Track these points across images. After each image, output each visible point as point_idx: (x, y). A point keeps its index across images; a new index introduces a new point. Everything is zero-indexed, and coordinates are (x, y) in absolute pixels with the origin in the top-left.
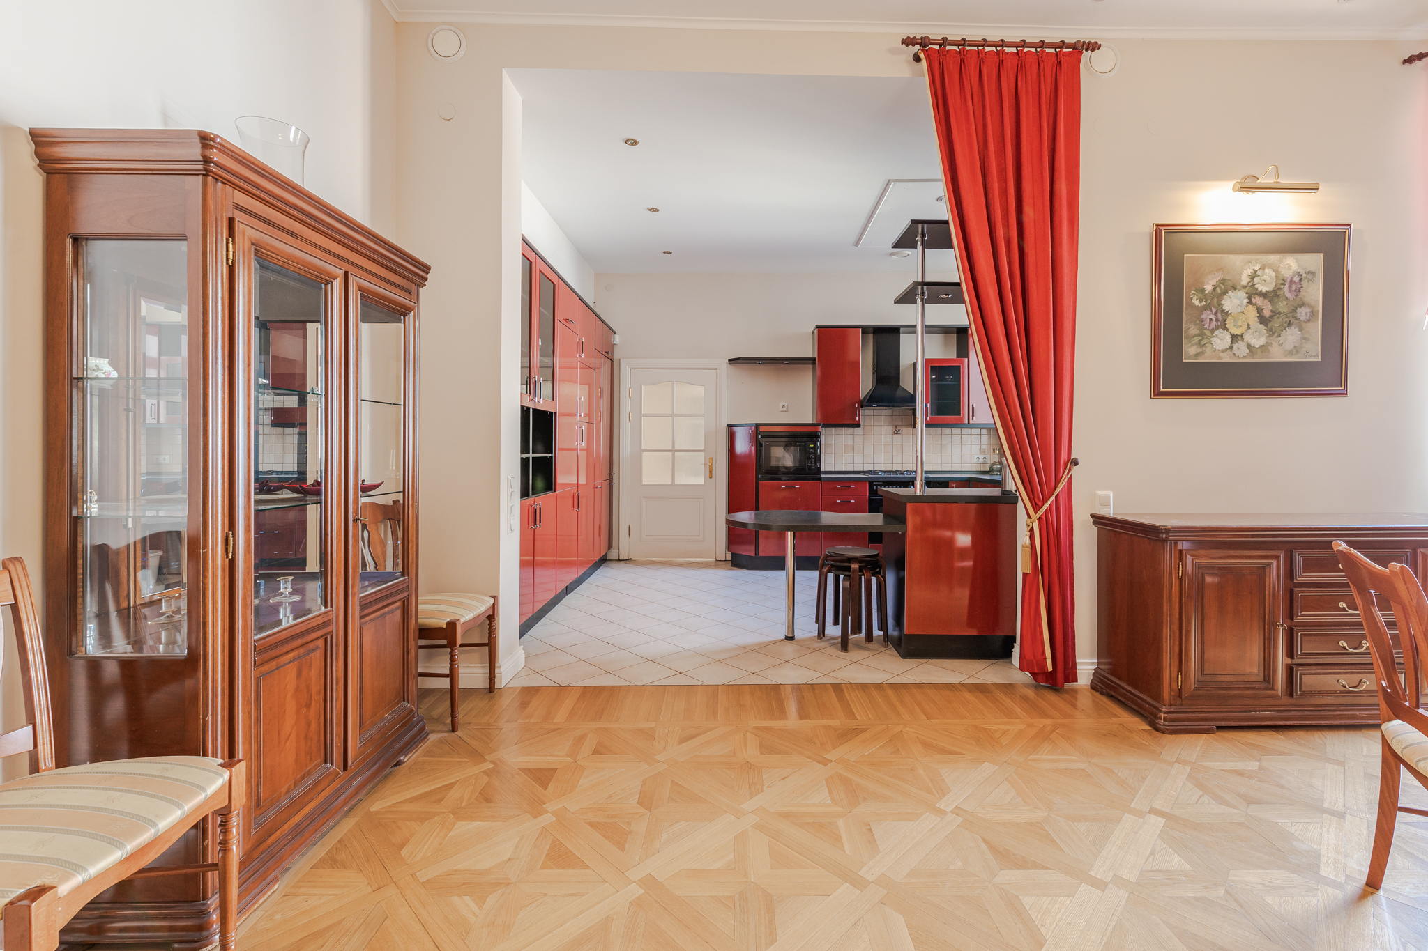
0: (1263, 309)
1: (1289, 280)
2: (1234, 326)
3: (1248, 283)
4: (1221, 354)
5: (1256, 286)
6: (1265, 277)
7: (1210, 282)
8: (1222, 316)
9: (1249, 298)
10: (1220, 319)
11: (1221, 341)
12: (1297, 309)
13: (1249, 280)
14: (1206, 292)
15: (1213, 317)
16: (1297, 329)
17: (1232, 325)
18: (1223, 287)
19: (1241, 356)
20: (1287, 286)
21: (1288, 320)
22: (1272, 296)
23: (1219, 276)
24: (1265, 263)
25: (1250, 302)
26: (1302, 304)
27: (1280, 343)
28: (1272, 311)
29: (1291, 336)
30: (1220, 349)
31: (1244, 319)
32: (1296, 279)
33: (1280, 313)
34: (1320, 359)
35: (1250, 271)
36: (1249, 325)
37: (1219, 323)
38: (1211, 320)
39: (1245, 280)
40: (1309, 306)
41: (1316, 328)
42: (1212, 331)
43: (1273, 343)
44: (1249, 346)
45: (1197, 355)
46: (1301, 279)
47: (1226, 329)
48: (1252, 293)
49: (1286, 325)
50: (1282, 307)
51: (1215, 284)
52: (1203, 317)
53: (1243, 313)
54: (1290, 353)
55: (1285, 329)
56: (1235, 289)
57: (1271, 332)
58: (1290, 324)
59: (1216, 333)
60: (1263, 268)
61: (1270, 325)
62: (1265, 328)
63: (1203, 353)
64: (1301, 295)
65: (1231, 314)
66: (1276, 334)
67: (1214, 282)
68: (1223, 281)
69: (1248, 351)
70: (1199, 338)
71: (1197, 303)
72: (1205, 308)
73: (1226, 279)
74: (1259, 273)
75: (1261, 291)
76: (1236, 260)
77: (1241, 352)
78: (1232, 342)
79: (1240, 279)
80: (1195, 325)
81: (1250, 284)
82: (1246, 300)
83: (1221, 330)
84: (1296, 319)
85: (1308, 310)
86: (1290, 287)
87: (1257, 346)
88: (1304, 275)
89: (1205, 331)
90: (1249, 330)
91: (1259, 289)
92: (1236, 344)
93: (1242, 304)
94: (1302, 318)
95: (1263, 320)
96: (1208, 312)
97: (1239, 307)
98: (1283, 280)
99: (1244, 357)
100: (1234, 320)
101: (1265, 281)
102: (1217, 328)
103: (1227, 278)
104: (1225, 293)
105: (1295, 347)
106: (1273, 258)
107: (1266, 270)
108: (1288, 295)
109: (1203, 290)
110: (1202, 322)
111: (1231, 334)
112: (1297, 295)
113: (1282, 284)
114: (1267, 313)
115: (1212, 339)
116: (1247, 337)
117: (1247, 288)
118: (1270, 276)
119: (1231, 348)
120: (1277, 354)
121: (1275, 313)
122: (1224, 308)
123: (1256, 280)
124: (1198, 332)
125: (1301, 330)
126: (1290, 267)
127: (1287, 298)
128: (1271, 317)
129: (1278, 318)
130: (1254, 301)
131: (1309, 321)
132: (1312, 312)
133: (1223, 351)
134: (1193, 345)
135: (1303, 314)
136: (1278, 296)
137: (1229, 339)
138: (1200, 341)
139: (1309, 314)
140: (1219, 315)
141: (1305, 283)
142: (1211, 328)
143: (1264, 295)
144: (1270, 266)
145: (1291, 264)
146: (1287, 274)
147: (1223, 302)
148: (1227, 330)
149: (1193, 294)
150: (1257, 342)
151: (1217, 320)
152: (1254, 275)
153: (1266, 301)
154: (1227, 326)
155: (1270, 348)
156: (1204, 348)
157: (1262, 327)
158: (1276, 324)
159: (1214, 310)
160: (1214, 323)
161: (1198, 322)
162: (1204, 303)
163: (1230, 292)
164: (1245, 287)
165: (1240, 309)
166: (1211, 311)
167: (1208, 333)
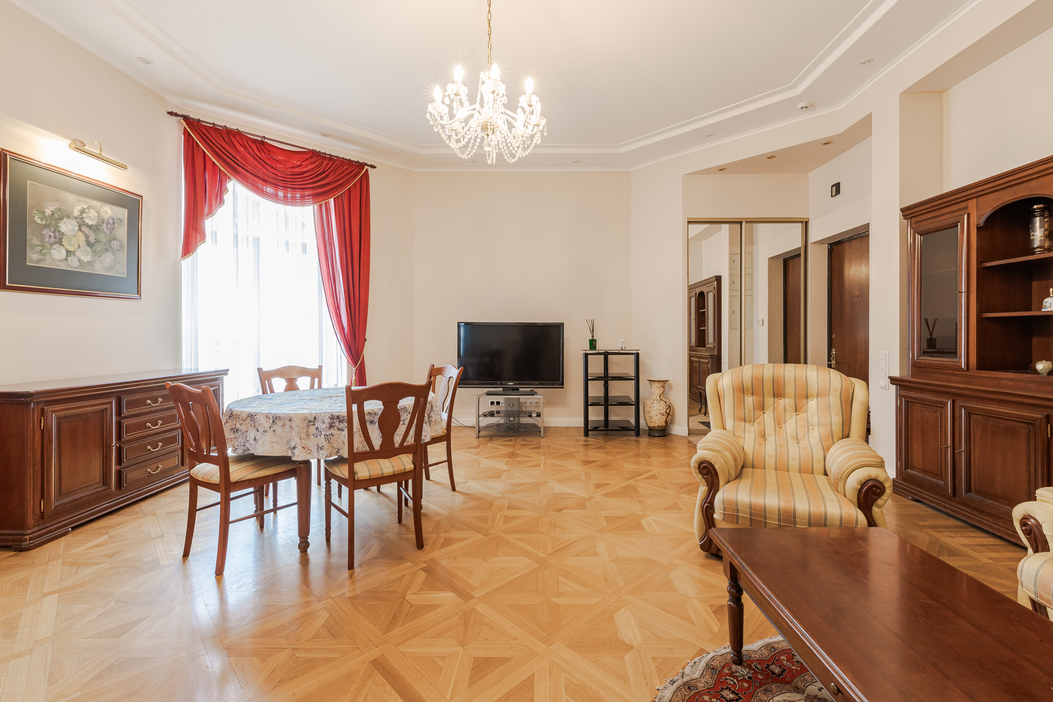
0: (89, 236)
1: (106, 221)
2: (68, 244)
3: (79, 216)
4: (59, 263)
5: (84, 219)
6: (90, 215)
7: (49, 208)
8: (59, 235)
9: (80, 226)
10: (58, 237)
11: (58, 254)
12: (111, 241)
13: (79, 214)
14: (47, 214)
15: (52, 234)
16: (111, 254)
17: (67, 243)
18: (60, 214)
19: (74, 266)
20: (105, 224)
21: (106, 247)
22: (95, 228)
23: (57, 206)
24: (90, 205)
25: (80, 230)
26: (115, 239)
27: (101, 262)
28: (95, 239)
29: (108, 258)
30: (58, 259)
31: (75, 240)
32: (111, 221)
33: (100, 242)
34: (125, 276)
35: (80, 208)
36: (79, 246)
37: (57, 240)
38: (50, 236)
39: (76, 213)
40: (119, 241)
41: (123, 256)
42: (51, 245)
43: (96, 261)
44: (79, 260)
45: (39, 261)
46: (113, 223)
47: (61, 245)
48: (81, 225)
49: (105, 250)
50: (102, 237)
51: (53, 210)
52: (44, 232)
53: (75, 236)
54: (107, 269)
55: (104, 253)
56: (69, 218)
57: (95, 253)
58: (107, 250)
59: (54, 246)
60: (89, 208)
61: (94, 248)
62: (91, 249)
63: (44, 260)
64: (114, 232)
65: (66, 235)
66: (98, 255)
67: (52, 208)
68: (60, 210)
69: (79, 264)
70: (41, 248)
71: (39, 221)
72: (45, 226)
73: (62, 209)
74: (86, 210)
75: (88, 223)
76: (71, 198)
77: (73, 264)
78: (67, 256)
79: (73, 211)
80: (37, 237)
81: (80, 217)
82: (77, 228)
83: (58, 245)
84: (111, 248)
85: (119, 243)
86: (107, 226)
87: (86, 261)
88: (116, 220)
89: (46, 244)
90: (79, 249)
91: (87, 222)
92: (70, 257)
93: (73, 230)
94: (114, 248)
95: (89, 244)
96: (48, 230)
97: (72, 231)
98: (103, 220)
99: (76, 268)
100: (69, 239)
101: (91, 217)
102: (55, 243)
103: (64, 208)
104: (61, 219)
105: (110, 265)
106: (96, 204)
107: (91, 210)
108: (106, 231)
109: (44, 213)
110: (43, 236)
111: (66, 250)
112: (111, 232)
113: (102, 222)
114: (92, 240)
115: (51, 251)
116: (78, 253)
117: (78, 219)
118: (94, 215)
119: (66, 259)
120: (99, 269)
121: (97, 241)
122: (61, 229)
123: (84, 215)
124: (39, 243)
125: (114, 255)
126: (107, 213)
127: (105, 232)
128: (95, 243)
129: (99, 244)
130: (83, 229)
131: (119, 250)
132: (121, 245)
133: (60, 261)
134: (35, 253)
135: (115, 245)
136: (99, 230)
137: (64, 253)
138: (41, 251)
139: (119, 246)
140: (57, 234)
141: (116, 225)
142: (50, 242)
143: (90, 227)
144: (94, 208)
145: (108, 211)
146: (106, 217)
147: (60, 225)
148: (63, 246)
149: (35, 213)
150: (86, 258)
151: (55, 237)
152: (83, 211)
153: (91, 231)
154: (63, 243)
155: (94, 264)
156: (45, 257)
157: (88, 248)
158: (98, 248)
159: (52, 230)
160: (53, 239)
161: (39, 235)
162: (44, 222)
163: (65, 219)
164: (76, 218)
165: (72, 233)
166: (50, 229)
167: (48, 245)
